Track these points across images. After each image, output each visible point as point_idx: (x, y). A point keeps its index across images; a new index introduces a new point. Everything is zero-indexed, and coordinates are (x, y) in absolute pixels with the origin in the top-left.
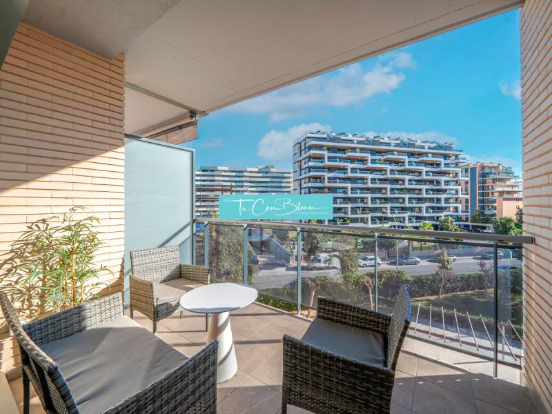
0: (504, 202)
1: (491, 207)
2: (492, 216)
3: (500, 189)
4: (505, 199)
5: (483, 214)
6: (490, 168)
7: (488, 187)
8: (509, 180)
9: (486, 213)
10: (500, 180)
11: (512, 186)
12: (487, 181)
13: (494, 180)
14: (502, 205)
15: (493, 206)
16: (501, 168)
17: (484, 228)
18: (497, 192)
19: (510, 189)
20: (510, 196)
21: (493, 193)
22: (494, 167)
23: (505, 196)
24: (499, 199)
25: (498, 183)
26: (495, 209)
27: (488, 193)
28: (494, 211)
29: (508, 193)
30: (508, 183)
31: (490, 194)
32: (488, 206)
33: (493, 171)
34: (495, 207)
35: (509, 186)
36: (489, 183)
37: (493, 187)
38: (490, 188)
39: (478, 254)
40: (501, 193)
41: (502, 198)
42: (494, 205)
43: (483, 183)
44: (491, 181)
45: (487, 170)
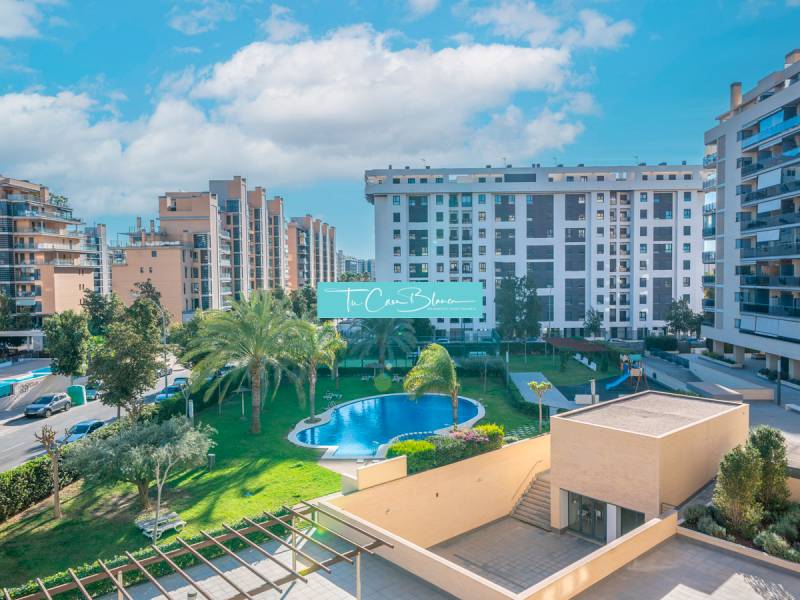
0: (57, 277)
1: (28, 289)
2: (32, 309)
3: (48, 246)
4: (58, 270)
5: (13, 307)
6: (24, 192)
7: (22, 240)
8: (64, 225)
9: (18, 303)
10: (48, 225)
11: (71, 241)
12: (19, 224)
13: (33, 224)
14: (51, 284)
15: (33, 287)
16: (47, 198)
17: (18, 341)
18: (40, 253)
19: (65, 247)
20: (67, 264)
21: (32, 256)
22: (32, 192)
23: (59, 263)
24: (46, 270)
25: (43, 232)
26: (39, 293)
27: (23, 255)
28: (38, 299)
29: (64, 255)
30: (62, 233)
31: (27, 257)
32: (24, 287)
33: (32, 202)
34: (39, 289)
35: (63, 241)
36: (24, 230)
37: (31, 240)
38: (26, 241)
39: (15, 410)
40: (50, 255)
41: (51, 268)
42: (37, 283)
43: (10, 230)
44: (27, 224)
45: (17, 198)
